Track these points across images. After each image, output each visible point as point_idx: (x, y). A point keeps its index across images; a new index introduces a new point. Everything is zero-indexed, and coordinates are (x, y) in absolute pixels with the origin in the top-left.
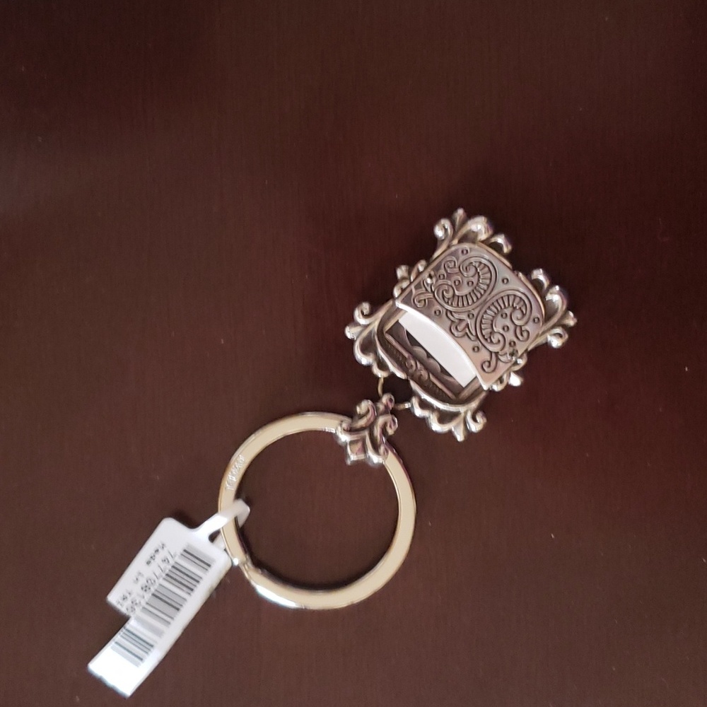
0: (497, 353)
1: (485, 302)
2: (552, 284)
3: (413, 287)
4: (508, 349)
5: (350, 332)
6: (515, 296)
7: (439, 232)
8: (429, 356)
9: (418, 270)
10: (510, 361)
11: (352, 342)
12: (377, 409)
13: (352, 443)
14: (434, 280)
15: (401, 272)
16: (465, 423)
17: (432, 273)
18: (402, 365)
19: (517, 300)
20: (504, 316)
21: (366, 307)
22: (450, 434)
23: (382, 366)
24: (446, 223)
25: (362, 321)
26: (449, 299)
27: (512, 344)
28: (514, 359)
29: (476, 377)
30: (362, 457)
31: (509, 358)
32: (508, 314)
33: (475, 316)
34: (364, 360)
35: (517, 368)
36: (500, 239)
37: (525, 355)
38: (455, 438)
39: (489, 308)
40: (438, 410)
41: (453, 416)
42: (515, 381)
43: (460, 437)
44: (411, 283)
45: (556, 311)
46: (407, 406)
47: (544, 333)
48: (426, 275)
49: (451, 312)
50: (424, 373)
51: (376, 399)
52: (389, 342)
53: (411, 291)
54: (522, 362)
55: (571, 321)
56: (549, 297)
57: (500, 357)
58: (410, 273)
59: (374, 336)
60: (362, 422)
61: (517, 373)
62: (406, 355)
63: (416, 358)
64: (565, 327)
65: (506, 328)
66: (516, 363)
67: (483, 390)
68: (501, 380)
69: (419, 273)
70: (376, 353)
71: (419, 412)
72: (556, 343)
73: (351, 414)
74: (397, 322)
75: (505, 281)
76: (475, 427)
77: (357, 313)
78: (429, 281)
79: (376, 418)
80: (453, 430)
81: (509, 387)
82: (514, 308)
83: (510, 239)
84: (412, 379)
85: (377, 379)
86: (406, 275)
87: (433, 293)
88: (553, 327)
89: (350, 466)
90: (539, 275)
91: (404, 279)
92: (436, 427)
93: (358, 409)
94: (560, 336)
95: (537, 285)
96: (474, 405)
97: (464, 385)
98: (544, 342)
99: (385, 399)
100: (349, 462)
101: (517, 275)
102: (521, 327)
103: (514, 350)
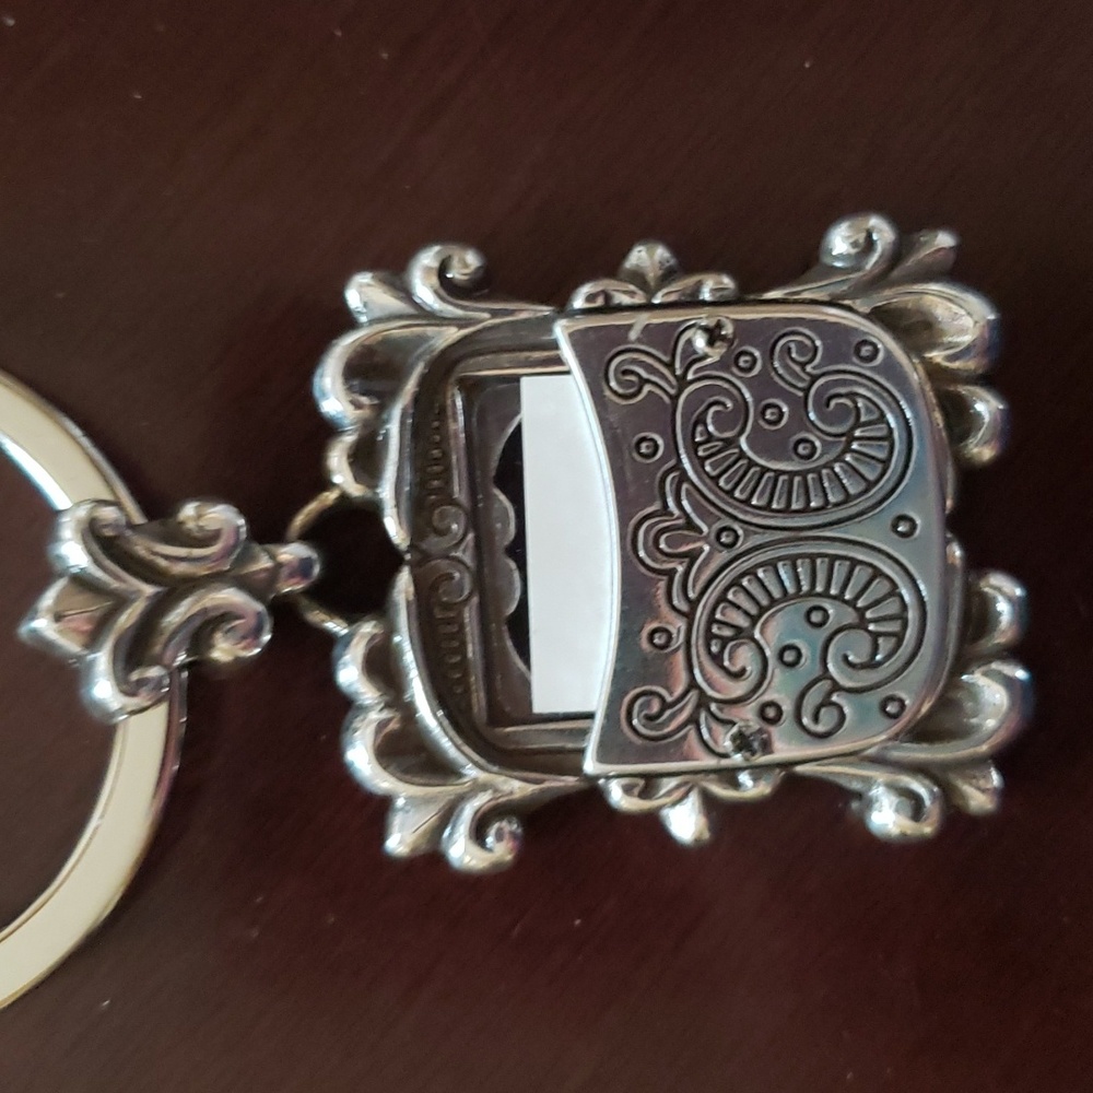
0: (704, 701)
1: (797, 535)
2: (1014, 653)
3: (643, 319)
4: (747, 716)
5: (363, 293)
6: (894, 591)
7: (840, 241)
8: (518, 550)
9: (698, 287)
10: (725, 756)
11: (347, 322)
12: (246, 557)
13: (81, 582)
14: (715, 355)
15: (646, 257)
16: (447, 816)
17: (728, 330)
18: (422, 505)
19: (891, 607)
20: (814, 619)
21: (467, 263)
22: (379, 809)
23: (366, 458)
24: (883, 232)
25: (425, 291)
26: (710, 438)
27: (770, 714)
28: (738, 758)
29: (590, 716)
30: (71, 645)
31: (726, 744)
32: (831, 625)
33: (741, 547)
34: (333, 397)
35: (720, 791)
36: (986, 406)
37: (779, 775)
38: (381, 832)
39: (793, 561)
40: (408, 712)
41: (432, 767)
42: (685, 822)
43: (399, 842)
44: (649, 307)
45: (962, 732)
46: (336, 626)
47: (879, 761)
48: (705, 318)
49: (684, 477)
50: (463, 579)
51: (267, 530)
52: (443, 410)
53: (630, 327)
54: (751, 788)
55: (981, 795)
56: (976, 678)
57: (703, 716)
58: (668, 276)
59: (419, 358)
60: (164, 554)
61: (710, 803)
62: (459, 491)
63: (477, 519)
64: (948, 794)
65: (789, 656)
66: (729, 776)
67: (577, 770)
68: (647, 785)
69: (692, 301)
70: (381, 408)
71: (350, 674)
72: (886, 818)
73: (157, 506)
74: (516, 379)
75: (903, 527)
76: (461, 852)
77: (428, 258)
78: (700, 342)
79: (216, 579)
80: (400, 802)
81: (652, 824)
82: (862, 624)
83: (1015, 428)
84: (414, 567)
85: (323, 482)
86: (652, 275)
87: (682, 382)
88: (919, 769)
89: (22, 646)
90: (1004, 595)
91: (638, 278)
92: (360, 756)
93: (189, 511)
94: (916, 809)
95: (977, 617)
96: (516, 787)
97: (539, 707)
98: (856, 786)
99: (292, 552)
100: (24, 630)
101: (947, 542)
102: (836, 687)
103: (760, 731)
